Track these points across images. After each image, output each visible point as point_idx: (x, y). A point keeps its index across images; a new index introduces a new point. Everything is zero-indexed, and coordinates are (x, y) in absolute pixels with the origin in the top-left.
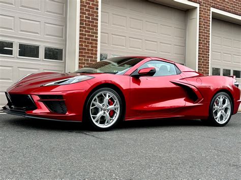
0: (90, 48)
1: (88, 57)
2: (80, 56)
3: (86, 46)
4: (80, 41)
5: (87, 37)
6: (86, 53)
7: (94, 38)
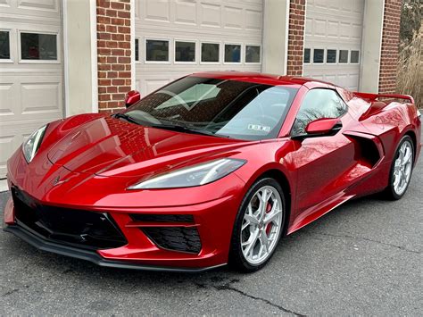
0: (118, 33)
1: (115, 53)
2: (99, 52)
3: (111, 29)
4: (98, 20)
5: (110, 8)
6: (111, 44)
7: (124, 10)
